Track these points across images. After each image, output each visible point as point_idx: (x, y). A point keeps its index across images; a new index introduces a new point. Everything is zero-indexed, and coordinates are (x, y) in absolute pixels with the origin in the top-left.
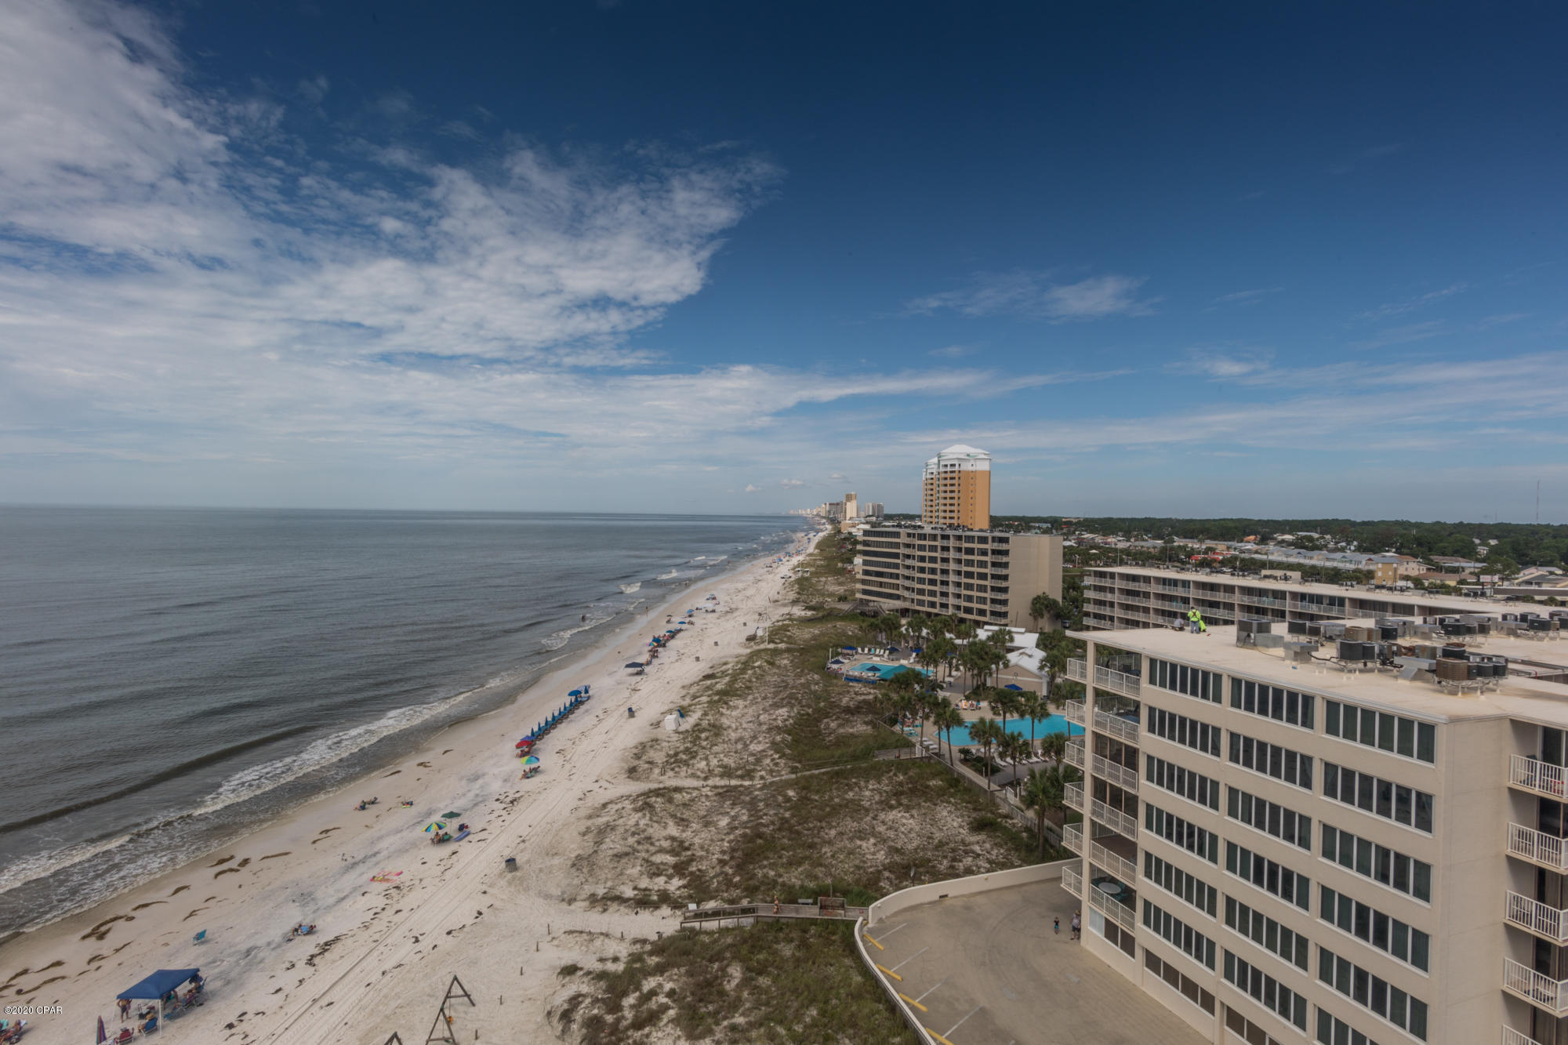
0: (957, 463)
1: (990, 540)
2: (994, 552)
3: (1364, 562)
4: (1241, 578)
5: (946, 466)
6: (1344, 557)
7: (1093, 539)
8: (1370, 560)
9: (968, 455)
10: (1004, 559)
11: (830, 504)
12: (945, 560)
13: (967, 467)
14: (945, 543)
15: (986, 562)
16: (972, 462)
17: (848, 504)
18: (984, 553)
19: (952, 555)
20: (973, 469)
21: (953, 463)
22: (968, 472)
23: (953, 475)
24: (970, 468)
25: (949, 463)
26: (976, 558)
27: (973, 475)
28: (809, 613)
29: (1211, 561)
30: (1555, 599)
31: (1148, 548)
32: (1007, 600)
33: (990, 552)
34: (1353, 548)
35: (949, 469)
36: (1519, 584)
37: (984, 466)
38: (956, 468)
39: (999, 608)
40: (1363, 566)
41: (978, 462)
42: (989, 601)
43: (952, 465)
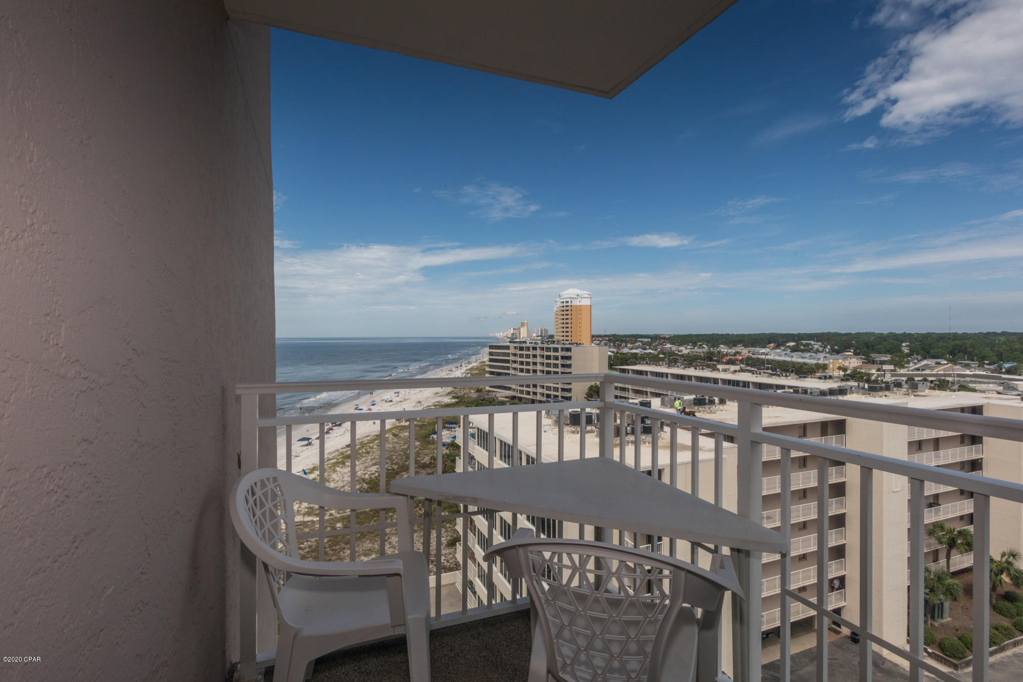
0: (569, 300)
1: (560, 349)
2: (563, 358)
3: (822, 359)
4: (701, 370)
5: (563, 302)
6: (811, 356)
7: (670, 348)
8: (825, 357)
9: (578, 295)
10: (568, 362)
11: (514, 329)
12: (535, 364)
13: (576, 303)
14: (535, 352)
15: (558, 364)
16: (580, 300)
17: (522, 329)
18: (556, 358)
19: (539, 360)
20: (580, 304)
21: (567, 300)
22: (577, 306)
23: (567, 308)
24: (579, 304)
25: (565, 300)
26: (552, 361)
27: (579, 308)
28: (453, 401)
29: (734, 360)
30: (927, 379)
31: (700, 353)
32: (571, 389)
33: (560, 358)
34: (827, 350)
35: (565, 304)
36: (912, 371)
37: (586, 302)
38: (569, 304)
39: (567, 394)
40: (821, 362)
41: (583, 300)
42: (560, 390)
43: (567, 302)
